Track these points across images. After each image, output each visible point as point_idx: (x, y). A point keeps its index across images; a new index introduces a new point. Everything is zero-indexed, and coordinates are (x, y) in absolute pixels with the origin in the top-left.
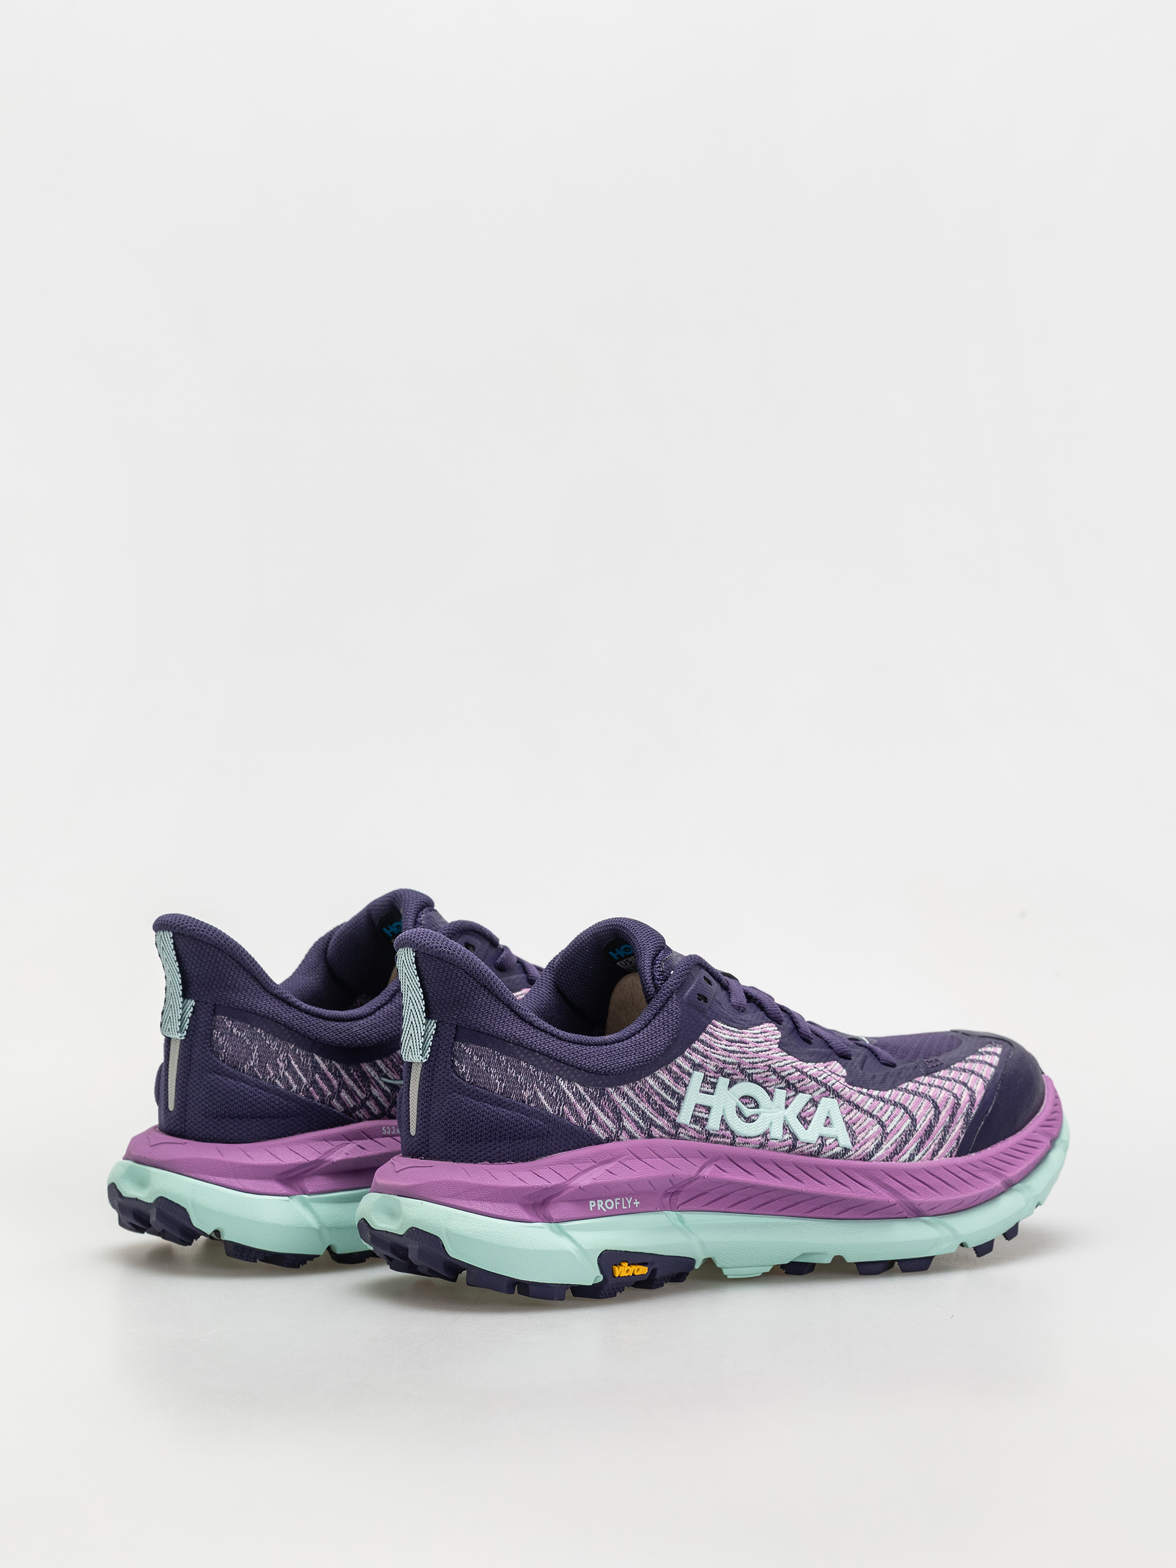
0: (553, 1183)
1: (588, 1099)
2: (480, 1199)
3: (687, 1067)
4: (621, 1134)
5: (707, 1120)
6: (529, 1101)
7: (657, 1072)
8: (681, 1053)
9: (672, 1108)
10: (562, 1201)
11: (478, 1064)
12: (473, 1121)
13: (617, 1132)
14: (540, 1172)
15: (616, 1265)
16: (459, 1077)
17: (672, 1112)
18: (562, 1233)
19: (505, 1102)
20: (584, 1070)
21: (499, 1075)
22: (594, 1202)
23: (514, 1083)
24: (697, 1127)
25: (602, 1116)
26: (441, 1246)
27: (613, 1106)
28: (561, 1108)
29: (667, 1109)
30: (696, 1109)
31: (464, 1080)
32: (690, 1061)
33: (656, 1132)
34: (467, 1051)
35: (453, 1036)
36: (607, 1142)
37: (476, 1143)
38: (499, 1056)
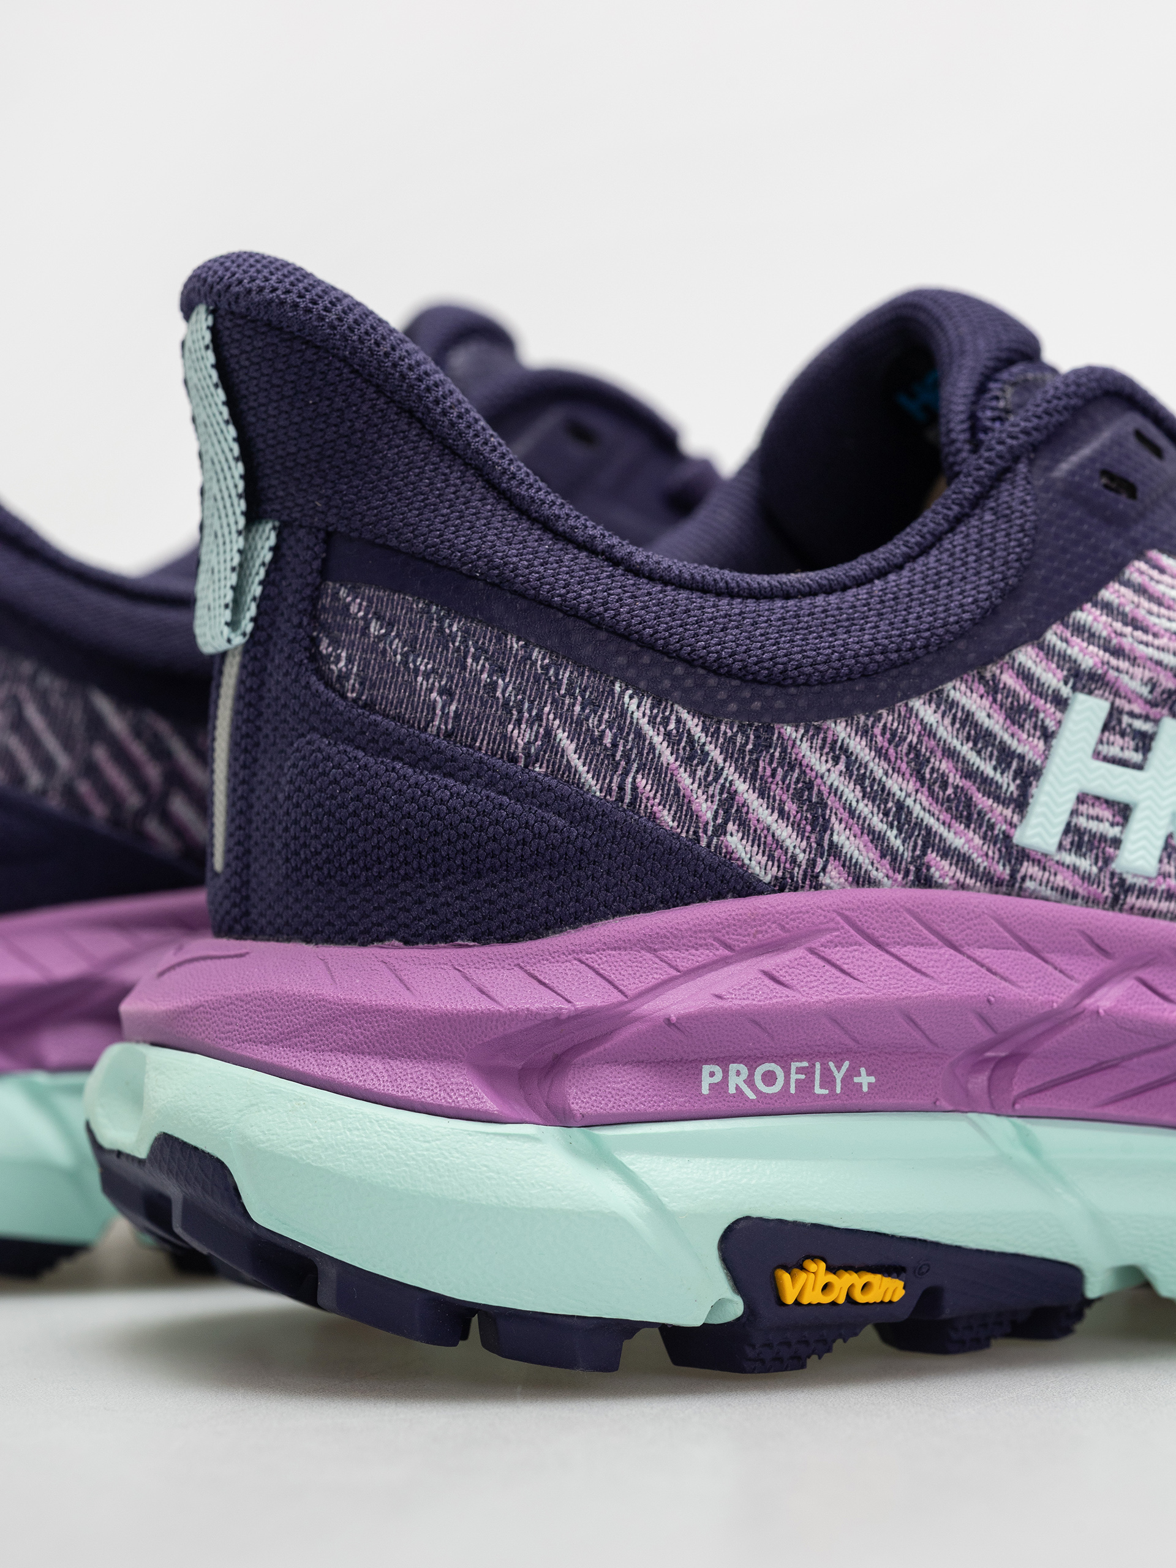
0: (580, 1005)
1: (716, 754)
2: (354, 1049)
3: (1051, 677)
4: (824, 869)
5: (1117, 842)
6: (528, 755)
7: (949, 685)
8: (1034, 636)
9: (997, 799)
10: (614, 1060)
11: (381, 645)
12: (355, 814)
13: (812, 863)
14: (546, 970)
15: (788, 1269)
16: (328, 685)
17: (999, 814)
18: (604, 1159)
19: (453, 759)
20: (703, 666)
21: (441, 677)
22: (717, 1069)
23: (484, 704)
24: (1085, 864)
25: (760, 811)
26: (233, 1192)
27: (797, 782)
28: (630, 779)
29: (983, 802)
30: (1083, 808)
31: (343, 696)
32: (1063, 660)
33: (941, 868)
34: (354, 609)
35: (316, 564)
36: (774, 892)
37: (367, 884)
38: (440, 620)
